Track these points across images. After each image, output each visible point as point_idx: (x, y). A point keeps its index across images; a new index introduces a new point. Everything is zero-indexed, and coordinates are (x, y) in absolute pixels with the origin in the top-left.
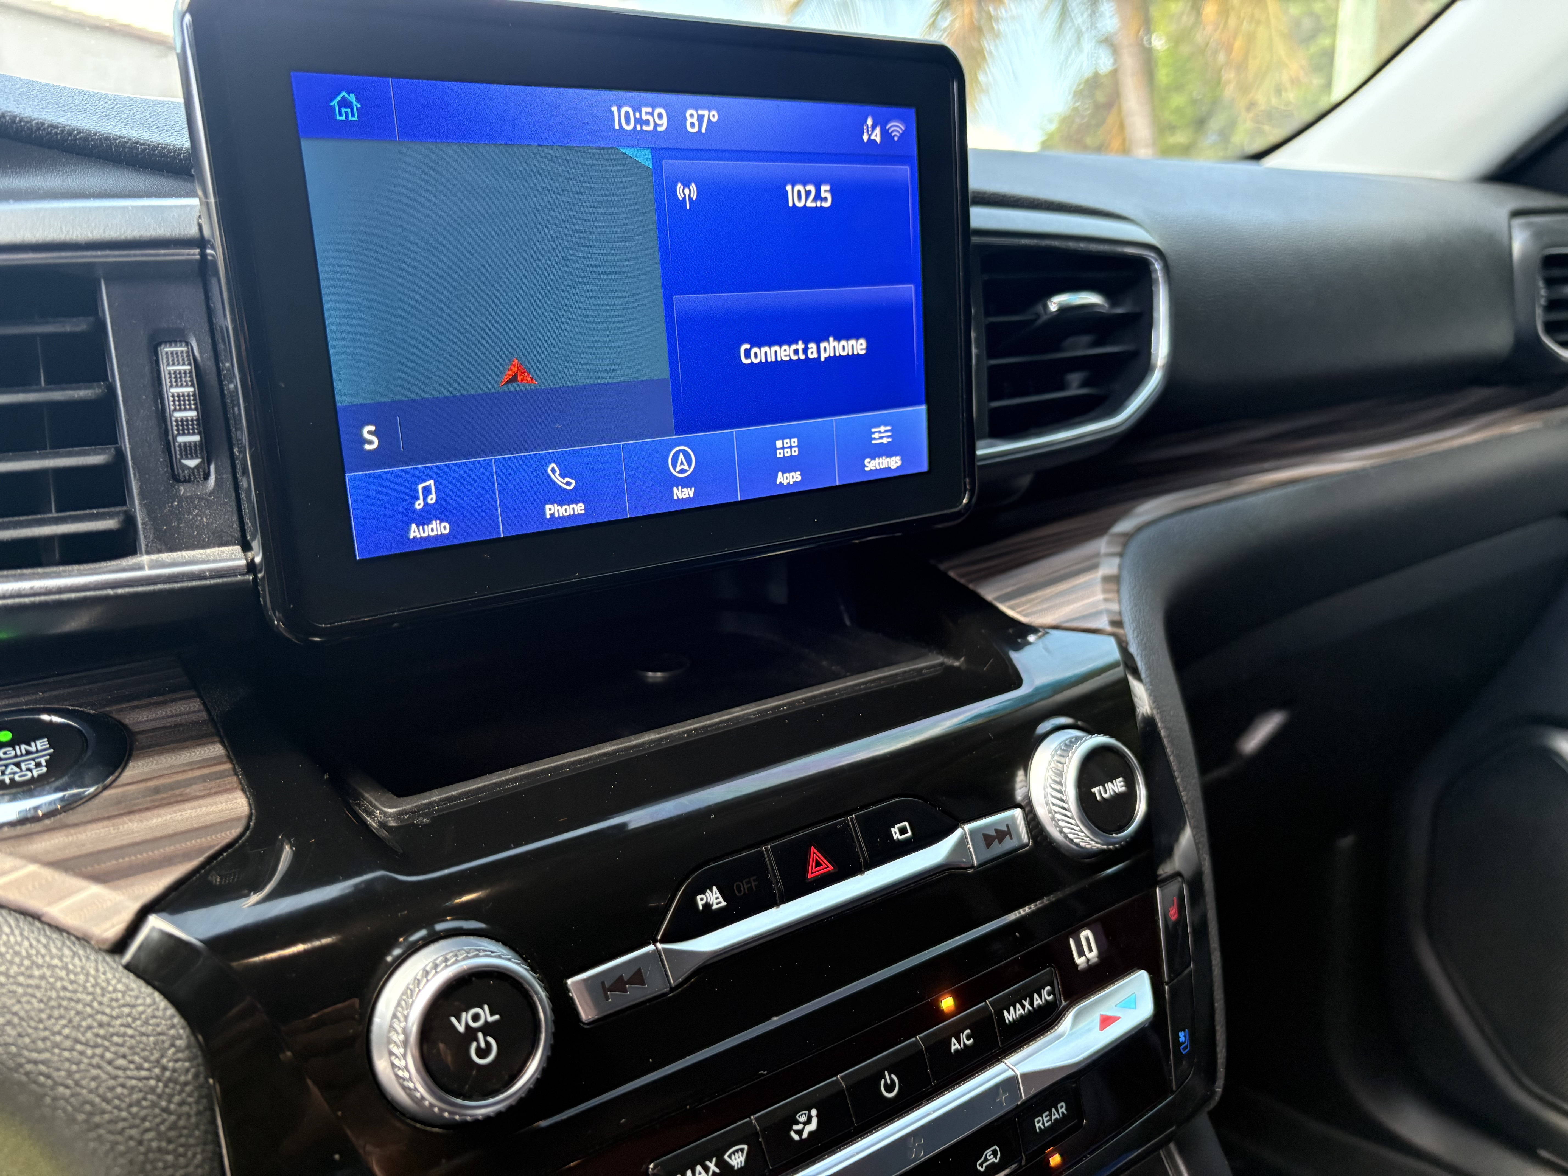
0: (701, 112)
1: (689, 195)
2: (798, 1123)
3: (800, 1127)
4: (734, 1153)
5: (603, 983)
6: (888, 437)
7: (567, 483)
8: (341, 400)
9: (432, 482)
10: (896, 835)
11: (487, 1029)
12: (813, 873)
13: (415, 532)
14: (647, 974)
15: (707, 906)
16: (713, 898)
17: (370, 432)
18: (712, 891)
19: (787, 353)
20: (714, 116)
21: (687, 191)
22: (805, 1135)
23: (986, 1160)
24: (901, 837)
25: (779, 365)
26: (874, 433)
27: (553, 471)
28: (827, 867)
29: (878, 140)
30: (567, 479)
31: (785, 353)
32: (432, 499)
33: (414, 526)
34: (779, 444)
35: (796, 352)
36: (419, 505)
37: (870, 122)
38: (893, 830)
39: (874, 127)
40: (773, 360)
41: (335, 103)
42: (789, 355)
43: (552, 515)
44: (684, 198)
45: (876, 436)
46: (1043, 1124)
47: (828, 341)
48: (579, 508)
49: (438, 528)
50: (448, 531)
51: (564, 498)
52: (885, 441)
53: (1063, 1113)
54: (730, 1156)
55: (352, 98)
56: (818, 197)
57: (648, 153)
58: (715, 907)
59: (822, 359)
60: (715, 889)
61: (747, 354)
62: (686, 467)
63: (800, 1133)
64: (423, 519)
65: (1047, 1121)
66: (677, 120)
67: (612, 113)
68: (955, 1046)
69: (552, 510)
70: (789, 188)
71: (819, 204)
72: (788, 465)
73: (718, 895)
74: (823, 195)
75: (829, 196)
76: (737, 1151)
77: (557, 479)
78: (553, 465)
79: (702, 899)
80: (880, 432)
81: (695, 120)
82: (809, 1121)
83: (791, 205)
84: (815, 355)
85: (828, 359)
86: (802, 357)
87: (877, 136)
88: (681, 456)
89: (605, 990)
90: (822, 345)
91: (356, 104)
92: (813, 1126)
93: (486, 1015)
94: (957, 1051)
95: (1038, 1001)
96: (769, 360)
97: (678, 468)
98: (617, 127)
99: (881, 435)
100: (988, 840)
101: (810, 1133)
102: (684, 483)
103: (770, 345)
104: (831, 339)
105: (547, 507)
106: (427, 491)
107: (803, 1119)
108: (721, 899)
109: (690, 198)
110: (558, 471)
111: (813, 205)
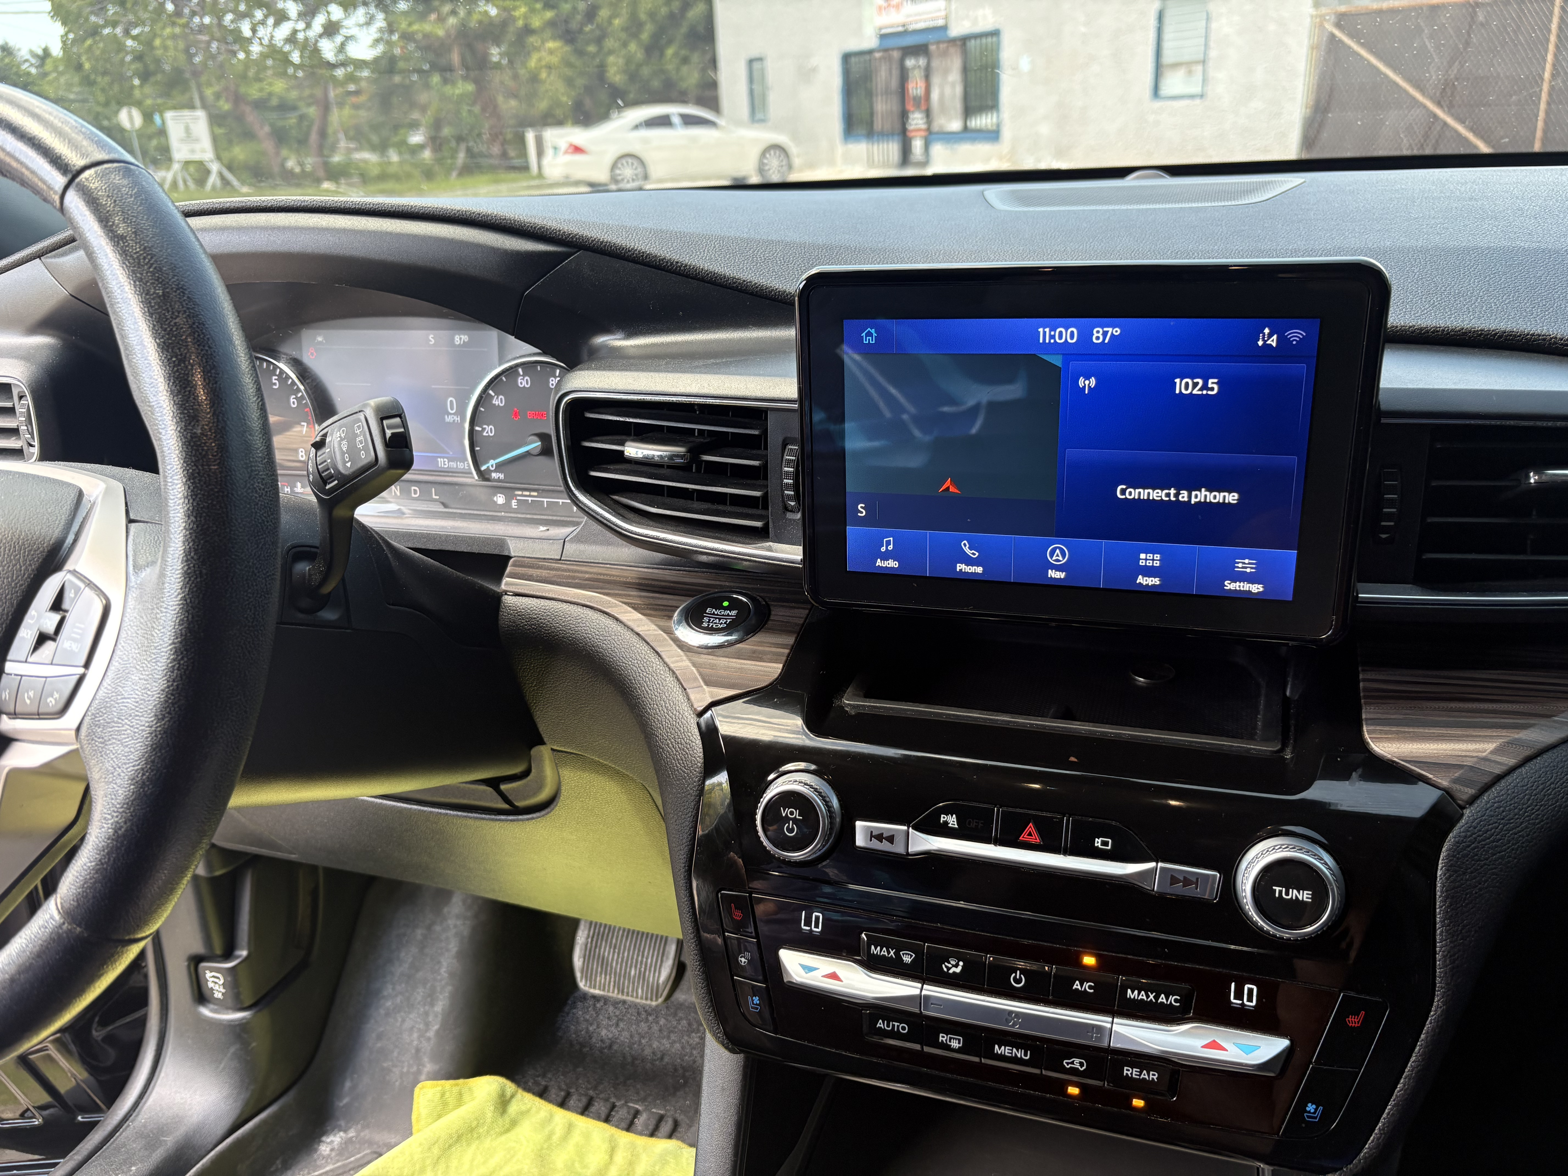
0: (1105, 329)
1: (1089, 385)
2: (949, 963)
3: (950, 966)
4: (906, 954)
5: (872, 832)
6: (1252, 568)
7: (973, 554)
8: (849, 488)
9: (891, 539)
10: (1098, 842)
11: (795, 821)
12: (1024, 837)
13: (879, 563)
14: (896, 840)
15: (946, 823)
16: (952, 821)
17: (861, 507)
18: (952, 816)
19: (1160, 495)
20: (1117, 331)
21: (1087, 382)
22: (951, 971)
23: (1072, 1063)
24: (1100, 846)
25: (1149, 502)
26: (1238, 563)
27: (965, 545)
28: (1036, 839)
29: (1274, 344)
30: (973, 551)
31: (1157, 494)
32: (891, 547)
33: (879, 560)
34: (1143, 556)
35: (1168, 495)
36: (883, 549)
37: (1267, 331)
38: (1097, 839)
39: (1270, 335)
40: (1146, 498)
41: (864, 334)
42: (1161, 497)
43: (961, 570)
44: (1085, 386)
45: (1240, 565)
46: (1132, 1074)
47: (1200, 491)
48: (979, 570)
49: (892, 564)
50: (897, 566)
51: (969, 561)
52: (1248, 570)
53: (1153, 1079)
54: (903, 954)
55: (873, 331)
56: (1205, 387)
57: (1060, 357)
58: (950, 825)
59: (1193, 502)
60: (954, 816)
61: (1123, 492)
62: (1061, 558)
63: (949, 969)
64: (885, 557)
65: (1136, 1075)
66: (1085, 336)
67: (1039, 332)
68: (1077, 985)
69: (961, 567)
70: (1178, 381)
71: (1205, 392)
72: (1149, 572)
73: (955, 820)
74: (1210, 385)
75: (1216, 387)
76: (908, 954)
77: (967, 550)
78: (965, 542)
79: (944, 818)
80: (1244, 563)
81: (1100, 335)
82: (956, 966)
83: (1177, 392)
84: (1186, 499)
85: (1196, 503)
86: (1173, 498)
87: (1273, 341)
88: (1058, 551)
89: (872, 836)
90: (1194, 493)
91: (875, 335)
92: (958, 970)
93: (796, 814)
94: (1077, 989)
95: (1162, 999)
96: (1142, 498)
97: (1054, 558)
98: (1041, 341)
99: (1245, 565)
100: (1174, 880)
101: (954, 972)
102: (1058, 568)
103: (1144, 488)
104: (1203, 490)
105: (958, 565)
106: (888, 543)
107: (953, 963)
108: (956, 823)
109: (1089, 387)
110: (968, 546)
111: (1200, 393)
